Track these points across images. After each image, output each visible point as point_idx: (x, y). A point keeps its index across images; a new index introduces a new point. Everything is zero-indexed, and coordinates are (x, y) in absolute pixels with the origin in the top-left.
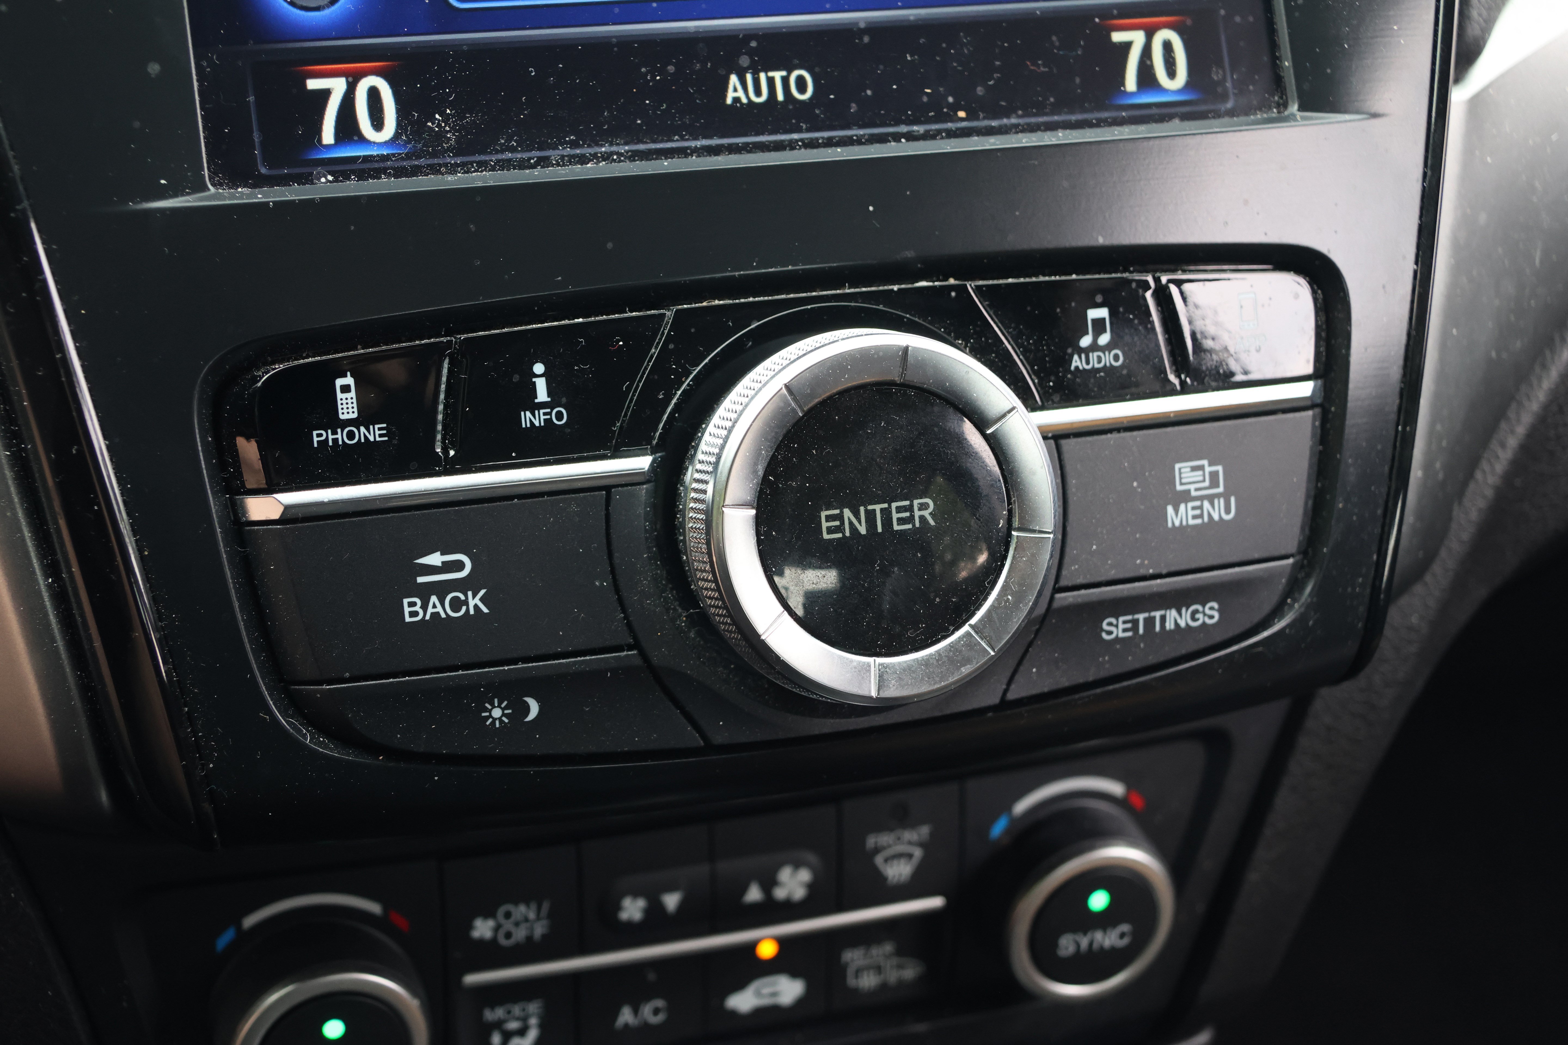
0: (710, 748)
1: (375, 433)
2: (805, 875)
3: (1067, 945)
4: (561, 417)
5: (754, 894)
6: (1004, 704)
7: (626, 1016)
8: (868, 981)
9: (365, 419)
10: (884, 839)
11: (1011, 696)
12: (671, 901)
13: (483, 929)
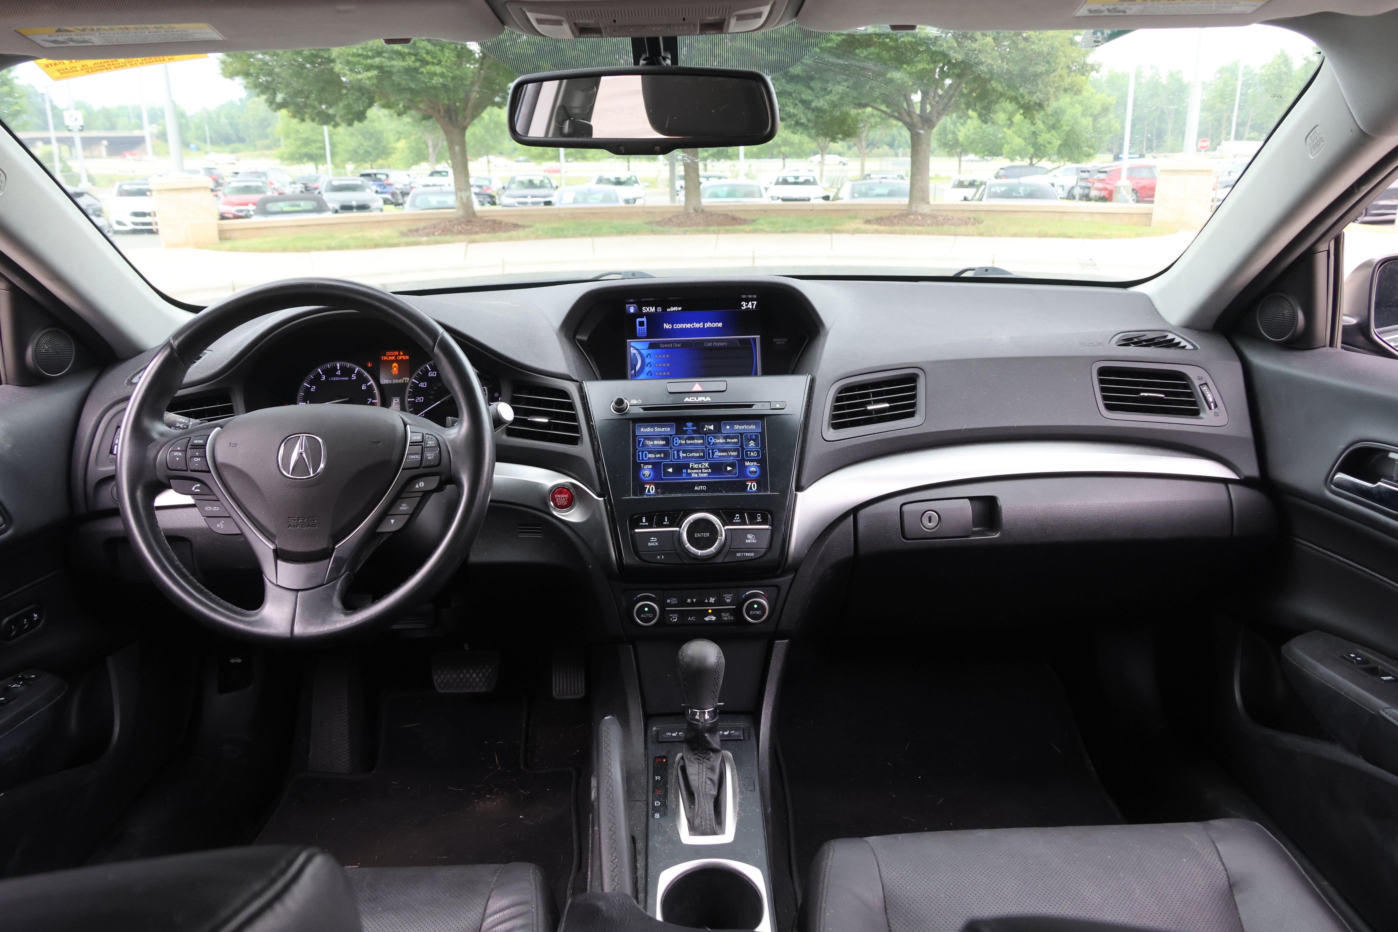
0: (684, 564)
1: (647, 524)
2: (714, 599)
3: (751, 613)
4: (668, 523)
5: (706, 601)
6: (722, 563)
7: (689, 618)
8: (726, 619)
9: (646, 522)
10: (726, 595)
11: (725, 561)
12: (695, 600)
13: (668, 601)
